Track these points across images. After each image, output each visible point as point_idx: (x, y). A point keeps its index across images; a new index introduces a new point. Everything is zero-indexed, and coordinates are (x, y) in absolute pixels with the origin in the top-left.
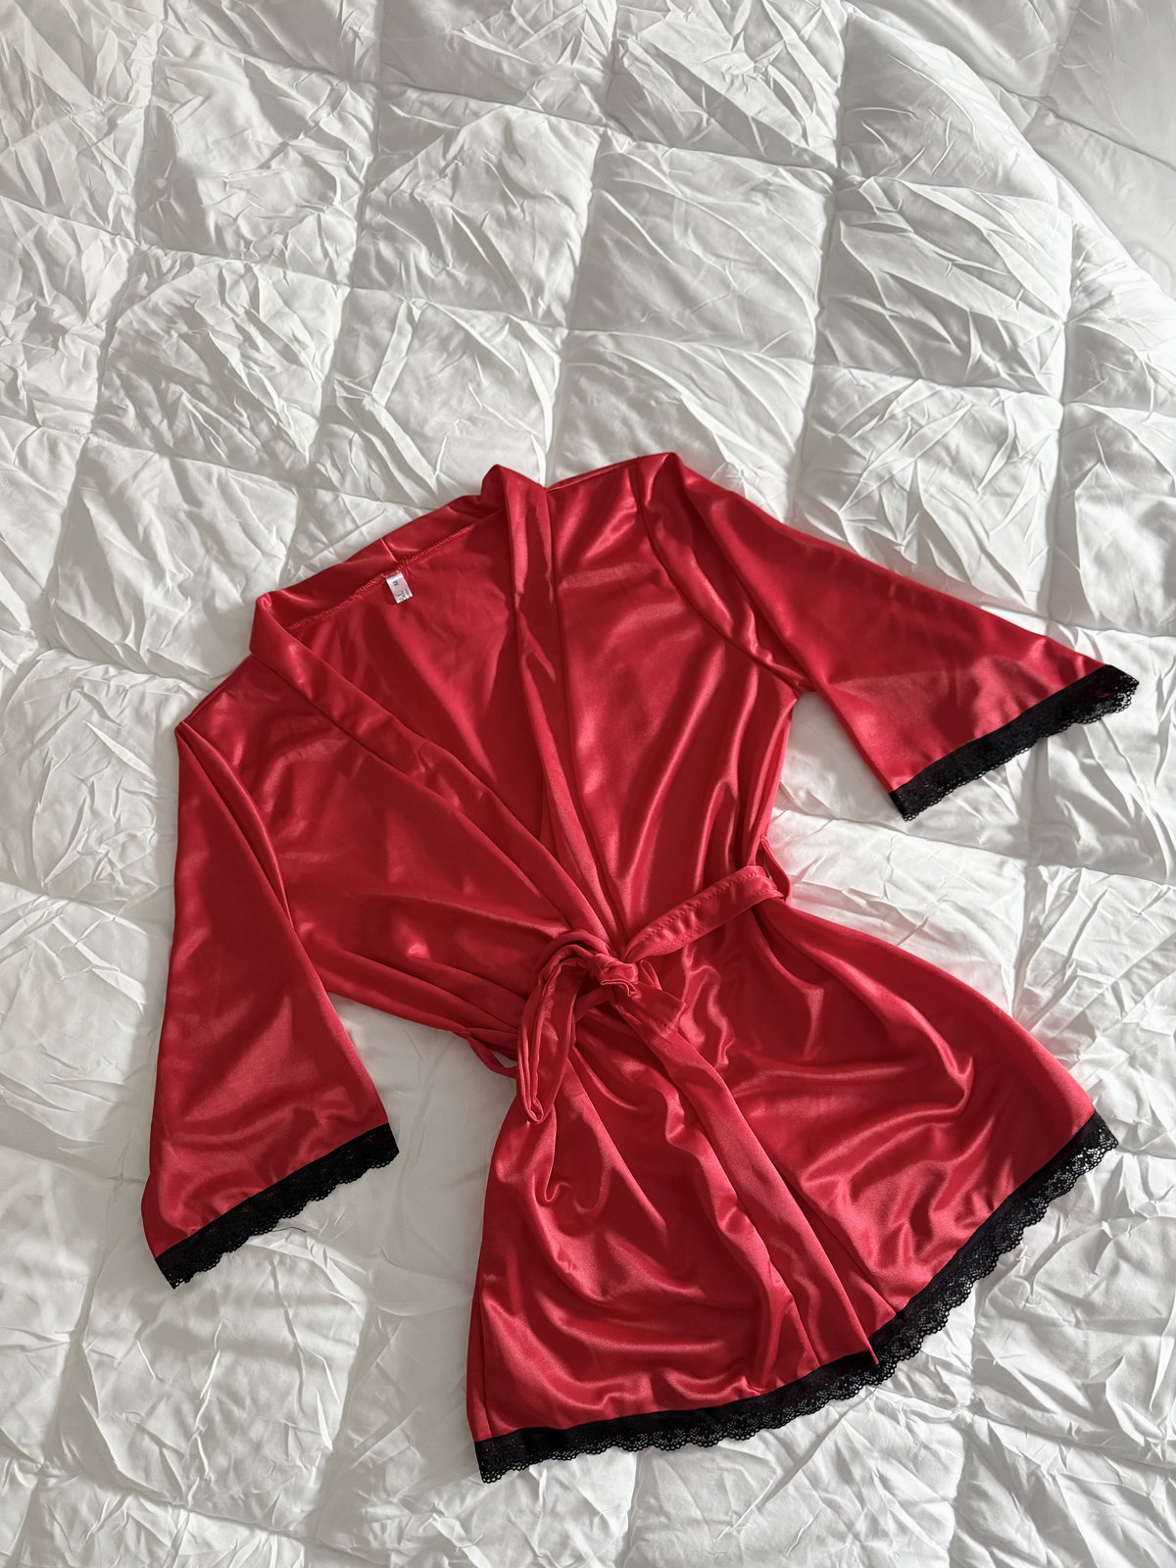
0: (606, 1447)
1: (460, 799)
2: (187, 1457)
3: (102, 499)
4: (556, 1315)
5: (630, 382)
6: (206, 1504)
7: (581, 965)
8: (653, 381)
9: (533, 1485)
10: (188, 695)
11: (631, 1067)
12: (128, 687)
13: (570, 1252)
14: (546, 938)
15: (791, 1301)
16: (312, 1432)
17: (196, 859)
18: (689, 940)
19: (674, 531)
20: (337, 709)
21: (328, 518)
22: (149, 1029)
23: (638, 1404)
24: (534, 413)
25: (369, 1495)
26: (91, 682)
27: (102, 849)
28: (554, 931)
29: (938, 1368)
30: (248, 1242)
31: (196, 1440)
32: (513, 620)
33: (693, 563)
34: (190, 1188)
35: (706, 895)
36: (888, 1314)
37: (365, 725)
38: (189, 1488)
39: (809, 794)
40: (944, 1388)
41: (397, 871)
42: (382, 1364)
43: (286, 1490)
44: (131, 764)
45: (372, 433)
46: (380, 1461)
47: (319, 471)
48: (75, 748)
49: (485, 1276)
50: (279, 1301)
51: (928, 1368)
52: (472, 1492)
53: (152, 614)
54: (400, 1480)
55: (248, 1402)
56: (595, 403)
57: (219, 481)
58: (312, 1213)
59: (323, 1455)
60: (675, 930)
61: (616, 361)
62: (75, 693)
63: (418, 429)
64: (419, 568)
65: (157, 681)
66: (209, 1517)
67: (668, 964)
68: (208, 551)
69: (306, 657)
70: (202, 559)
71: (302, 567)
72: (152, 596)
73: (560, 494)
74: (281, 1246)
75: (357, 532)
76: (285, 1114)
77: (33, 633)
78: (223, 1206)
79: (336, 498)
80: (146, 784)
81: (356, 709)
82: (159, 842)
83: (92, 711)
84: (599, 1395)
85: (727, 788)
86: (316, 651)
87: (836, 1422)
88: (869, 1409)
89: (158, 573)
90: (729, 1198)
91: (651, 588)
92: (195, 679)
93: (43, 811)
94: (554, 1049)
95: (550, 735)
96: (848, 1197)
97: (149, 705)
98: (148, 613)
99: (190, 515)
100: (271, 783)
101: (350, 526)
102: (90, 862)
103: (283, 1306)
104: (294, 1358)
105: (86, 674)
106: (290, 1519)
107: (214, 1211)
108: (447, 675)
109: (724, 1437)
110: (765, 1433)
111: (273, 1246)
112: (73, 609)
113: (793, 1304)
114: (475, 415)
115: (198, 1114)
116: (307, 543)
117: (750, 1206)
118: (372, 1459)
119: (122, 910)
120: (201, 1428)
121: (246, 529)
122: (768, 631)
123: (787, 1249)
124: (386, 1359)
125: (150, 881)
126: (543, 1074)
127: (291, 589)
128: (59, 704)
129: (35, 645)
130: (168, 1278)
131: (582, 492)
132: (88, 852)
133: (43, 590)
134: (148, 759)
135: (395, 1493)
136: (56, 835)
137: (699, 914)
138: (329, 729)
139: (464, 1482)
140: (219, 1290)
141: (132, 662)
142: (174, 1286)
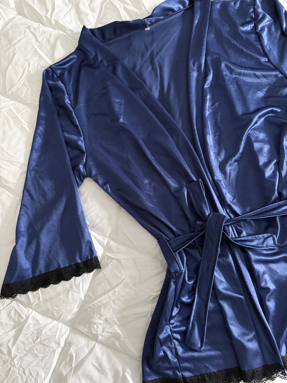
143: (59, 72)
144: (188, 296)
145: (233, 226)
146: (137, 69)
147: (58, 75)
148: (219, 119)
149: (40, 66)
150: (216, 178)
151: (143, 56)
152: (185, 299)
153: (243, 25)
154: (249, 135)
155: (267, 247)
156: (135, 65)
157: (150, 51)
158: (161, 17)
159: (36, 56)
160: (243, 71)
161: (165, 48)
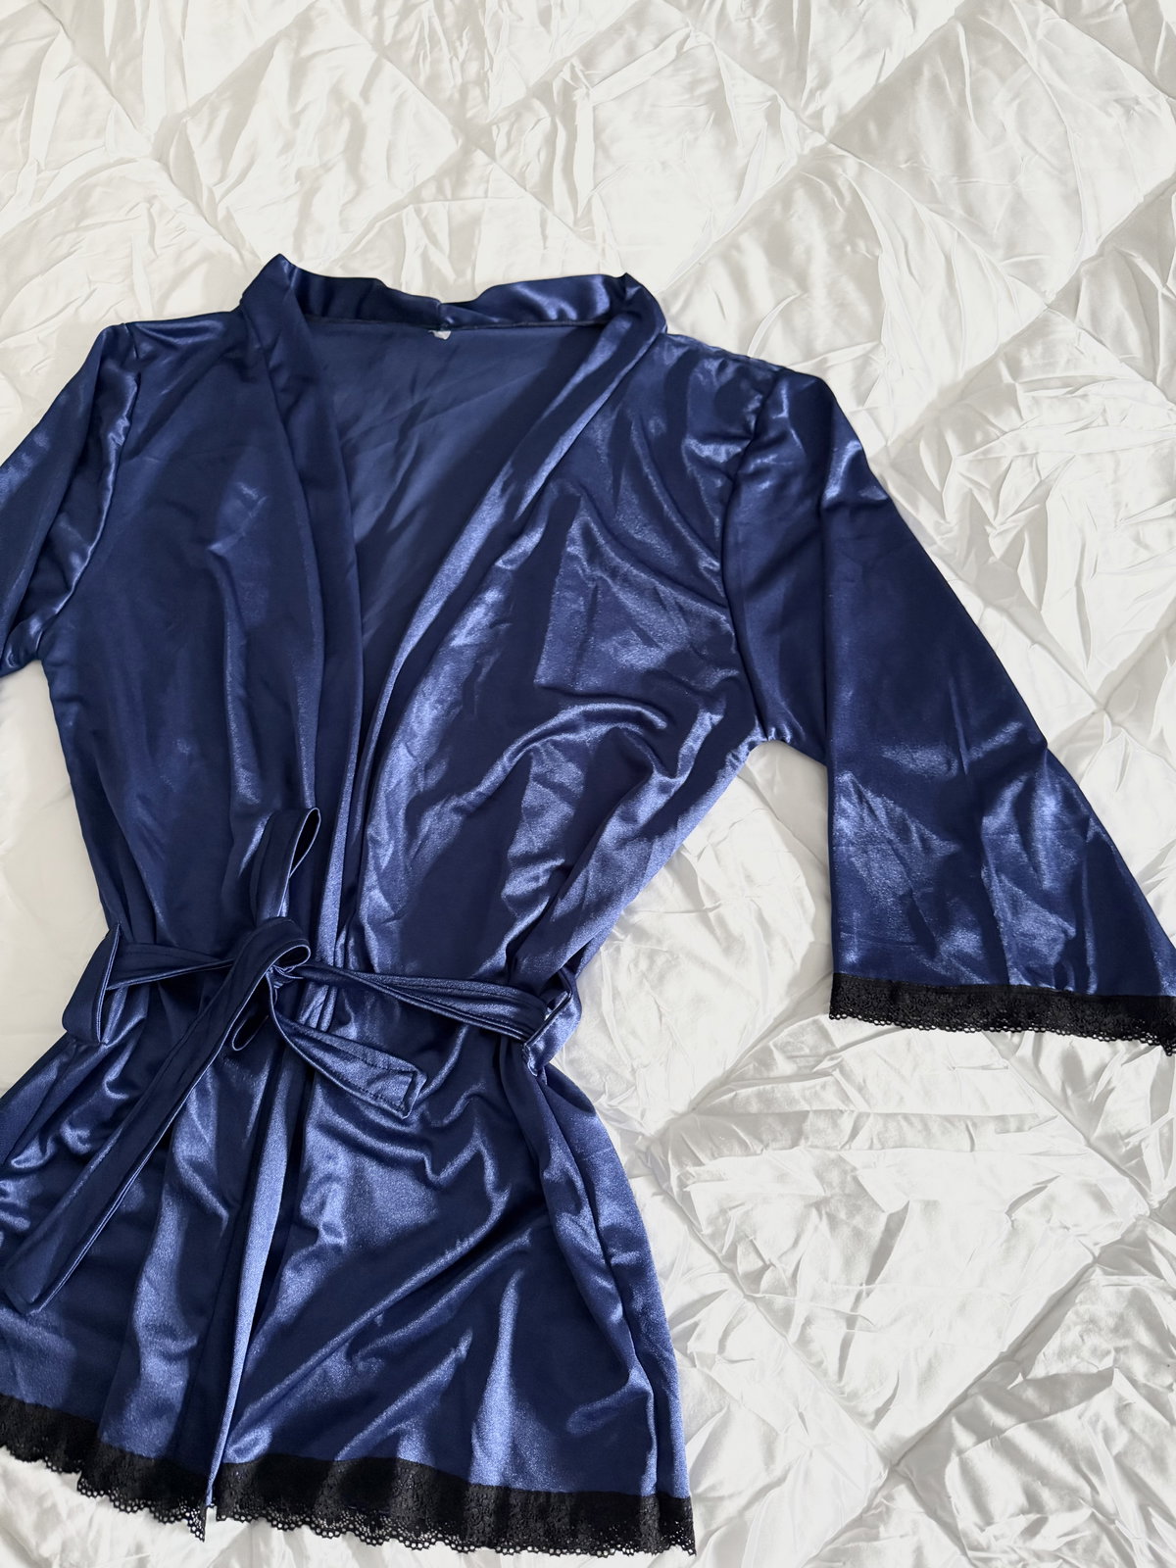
143: (146, 347)
144: (91, 1132)
145: (333, 993)
146: (354, 433)
147: (142, 356)
148: (485, 671)
149: (116, 313)
150: (370, 831)
151: (393, 402)
152: (72, 1135)
153: (706, 438)
154: (532, 754)
155: (376, 1097)
156: (357, 418)
157: (417, 398)
158: (496, 320)
159: (123, 281)
160: (626, 567)
161: (464, 405)
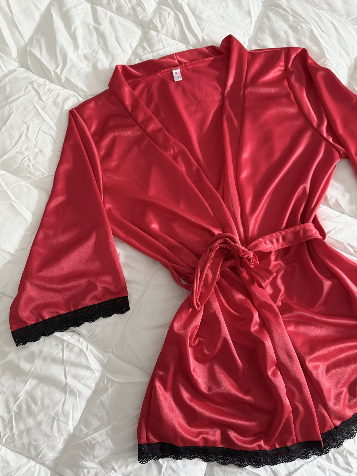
0: (195, 458)
1: (185, 168)
2: (7, 421)
3: (59, 12)
4: (186, 395)
5: (291, 18)
6: (11, 444)
7: (228, 248)
8: (301, 19)
9: (160, 467)
10: (78, 99)
11: (239, 296)
12: (53, 89)
13: (197, 370)
14: (213, 234)
15: (291, 412)
16: (65, 423)
17: (66, 166)
18: (277, 248)
19: (298, 80)
20: (141, 118)
21: (153, 42)
22: (30, 233)
23: (214, 442)
24: (248, 21)
25: (85, 456)
26: (38, 83)
27: (27, 153)
28: (217, 232)
29: (347, 454)
30: (54, 334)
31: (12, 415)
32: (223, 100)
33: (305, 95)
34: (34, 304)
35: (289, 230)
36: (331, 427)
37: (151, 128)
38: (5, 435)
39: (336, 200)
40: (348, 464)
41: (152, 192)
42: (103, 400)
43: (48, 446)
44: (47, 121)
45: (179, 12)
46: (93, 442)
47: (153, 22)
48: (25, 109)
49: (158, 371)
50: (63, 362)
51: (343, 453)
52: (132, 464)
53: (70, 62)
54: (101, 453)
55: (39, 403)
56: (274, 23)
57: (110, 17)
58: (86, 327)
59: (68, 433)
60: (272, 243)
61: (287, 8)
62: (30, 87)
63: (199, 14)
64: (187, 69)
65: (66, 90)
66: (11, 450)
67: (264, 256)
68: (99, 44)
69: (132, 94)
70: (96, 46)
71: (137, 59)
72: (71, 55)
73: (254, 54)
74: (69, 339)
75: (164, 49)
76: (83, 282)
77: (17, 60)
78: (47, 316)
79: (158, 35)
80: (52, 130)
81: (148, 120)
82: (52, 156)
83: (35, 96)
84: (198, 434)
85: (305, 189)
86: (136, 93)
87: (299, 469)
88: (314, 465)
89: (76, 47)
90: (274, 362)
91: (285, 100)
92: (82, 94)
93: (5, 131)
94: (210, 281)
95: (230, 149)
96: (324, 372)
97: (60, 99)
98: (68, 61)
99: (95, 28)
100: (105, 143)
101: (161, 47)
102: (20, 157)
103: (64, 365)
104: (64, 388)
105: (36, 80)
106: (47, 459)
107: (42, 317)
108: (190, 115)
109: (249, 464)
110: (267, 467)
111: (65, 338)
112: (36, 52)
113: (291, 414)
114: (223, 16)
115: (44, 273)
116: (141, 50)
117: (281, 367)
118: (90, 441)
119: (29, 181)
120: (16, 410)
121: (117, 38)
122: (331, 129)
123: (294, 389)
124: (105, 398)
125: (44, 171)
126: (203, 290)
127: (131, 66)
128: (22, 89)
129: (17, 64)
130: (15, 341)
131: (263, 55)
132: (21, 153)
133: (25, 43)
134: (55, 121)
135: (97, 458)
136: (8, 142)
137: (284, 238)
138: (135, 126)
139: (129, 460)
140: (37, 352)
141: (57, 80)
142: (17, 346)
